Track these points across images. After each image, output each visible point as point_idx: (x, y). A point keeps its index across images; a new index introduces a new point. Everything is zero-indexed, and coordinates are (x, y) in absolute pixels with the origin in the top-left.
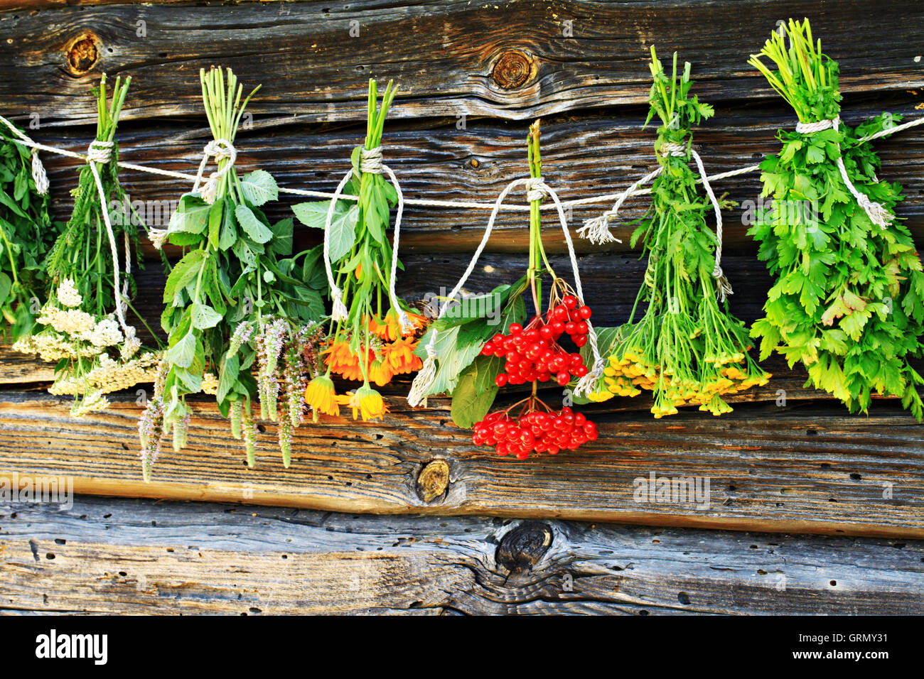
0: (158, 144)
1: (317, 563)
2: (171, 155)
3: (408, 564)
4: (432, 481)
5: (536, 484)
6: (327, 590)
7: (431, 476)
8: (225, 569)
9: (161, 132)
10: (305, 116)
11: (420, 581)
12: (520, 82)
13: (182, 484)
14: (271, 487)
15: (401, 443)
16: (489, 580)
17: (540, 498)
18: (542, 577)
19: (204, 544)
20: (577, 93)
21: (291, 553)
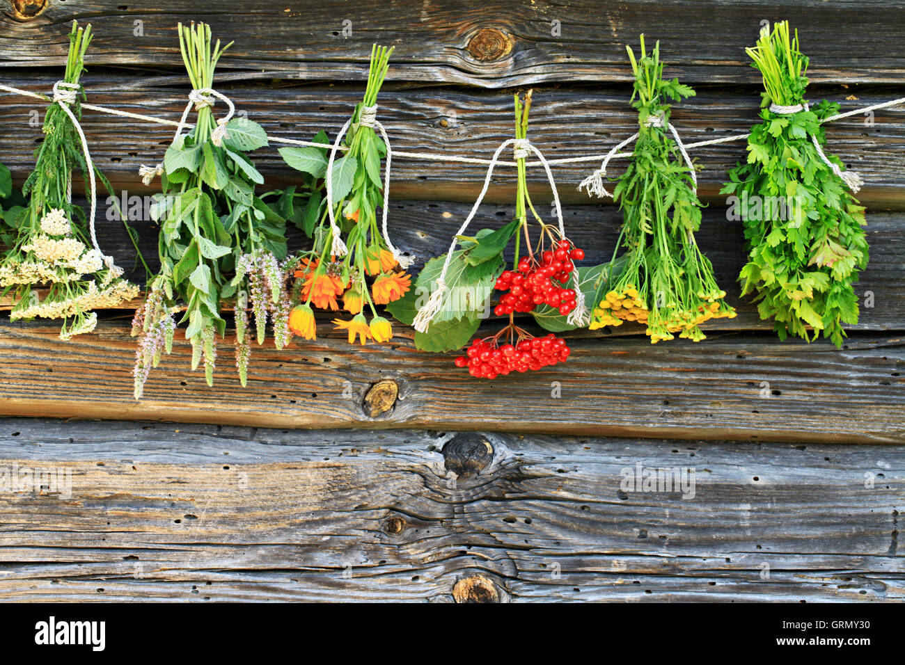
0: (111, 89)
1: (261, 473)
2: (125, 100)
3: (355, 472)
4: (379, 399)
5: (483, 401)
6: (269, 497)
7: (379, 395)
8: (160, 480)
9: (115, 78)
10: (275, 73)
11: (366, 486)
12: (494, 56)
13: (111, 403)
14: (210, 406)
15: (350, 366)
16: (438, 484)
17: (486, 412)
18: (490, 480)
19: (136, 457)
20: (549, 68)
21: (234, 464)
